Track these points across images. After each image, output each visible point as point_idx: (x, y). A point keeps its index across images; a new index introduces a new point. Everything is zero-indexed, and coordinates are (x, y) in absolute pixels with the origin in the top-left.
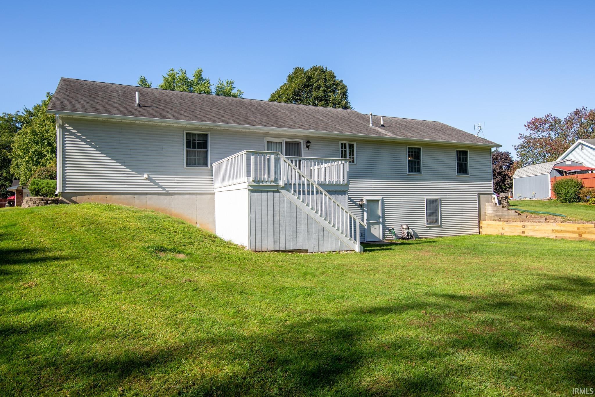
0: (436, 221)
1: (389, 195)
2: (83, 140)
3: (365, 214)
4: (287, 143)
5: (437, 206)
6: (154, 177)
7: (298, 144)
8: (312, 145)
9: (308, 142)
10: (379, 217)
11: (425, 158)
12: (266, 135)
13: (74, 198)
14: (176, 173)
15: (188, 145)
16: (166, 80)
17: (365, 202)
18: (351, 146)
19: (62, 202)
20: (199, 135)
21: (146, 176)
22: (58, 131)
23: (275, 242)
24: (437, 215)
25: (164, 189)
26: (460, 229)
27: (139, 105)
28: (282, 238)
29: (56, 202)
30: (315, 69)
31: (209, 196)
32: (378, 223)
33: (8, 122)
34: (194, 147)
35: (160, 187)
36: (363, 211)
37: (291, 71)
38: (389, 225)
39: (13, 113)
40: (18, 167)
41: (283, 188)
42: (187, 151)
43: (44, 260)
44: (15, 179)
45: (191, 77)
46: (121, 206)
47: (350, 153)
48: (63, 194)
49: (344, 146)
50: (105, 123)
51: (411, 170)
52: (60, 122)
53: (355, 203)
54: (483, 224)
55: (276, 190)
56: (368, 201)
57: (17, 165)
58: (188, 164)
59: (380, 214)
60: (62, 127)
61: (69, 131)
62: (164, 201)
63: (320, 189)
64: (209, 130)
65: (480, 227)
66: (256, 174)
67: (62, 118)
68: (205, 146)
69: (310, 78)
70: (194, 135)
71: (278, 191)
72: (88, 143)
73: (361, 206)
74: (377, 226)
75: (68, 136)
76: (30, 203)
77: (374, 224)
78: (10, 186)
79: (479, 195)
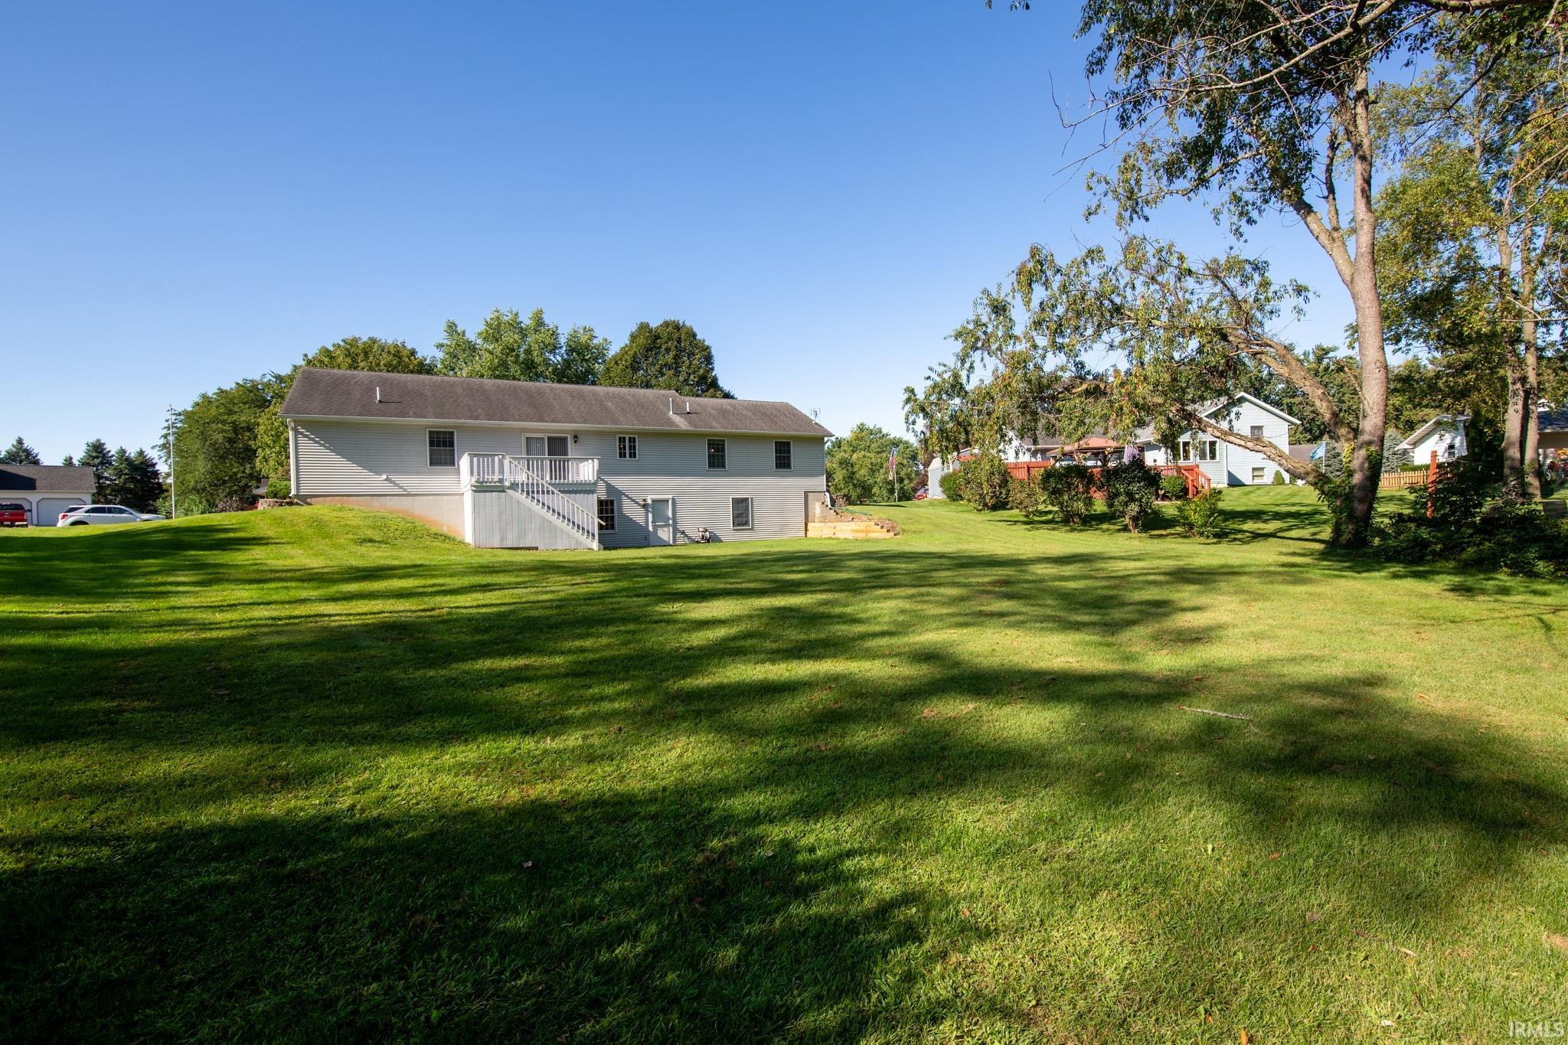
0: (746, 523)
1: (683, 493)
2: (316, 442)
3: (650, 515)
4: (549, 439)
5: (747, 507)
6: (394, 478)
7: (565, 439)
8: (581, 438)
9: (576, 437)
10: (669, 519)
11: (731, 452)
12: (524, 430)
13: (308, 500)
14: (418, 473)
15: (432, 444)
16: (488, 324)
17: (649, 501)
18: (632, 440)
19: (297, 504)
20: (445, 432)
21: (384, 477)
22: (291, 434)
23: (502, 540)
24: (747, 516)
25: (405, 490)
26: (781, 532)
27: (380, 401)
28: (509, 536)
29: (291, 504)
30: (666, 324)
31: (457, 497)
32: (667, 525)
33: (251, 391)
34: (439, 445)
35: (401, 487)
36: (647, 511)
37: (634, 328)
38: (680, 527)
39: (257, 378)
40: (266, 461)
41: (509, 488)
42: (431, 450)
43: (267, 544)
44: (264, 477)
45: (526, 320)
46: (351, 507)
47: (630, 447)
48: (296, 496)
49: (622, 440)
50: (339, 425)
51: (711, 465)
52: (293, 424)
53: (637, 503)
54: (810, 525)
55: (502, 489)
56: (654, 501)
57: (264, 457)
58: (432, 464)
59: (670, 515)
60: (295, 430)
61: (302, 433)
62: (405, 503)
63: (551, 488)
64: (455, 427)
65: (806, 530)
66: (479, 474)
67: (295, 421)
68: (452, 444)
69: (657, 337)
70: (438, 432)
71: (504, 491)
72: (321, 445)
73: (645, 506)
74: (666, 529)
75: (301, 439)
76: (266, 505)
77: (661, 526)
78: (258, 487)
79: (806, 493)
